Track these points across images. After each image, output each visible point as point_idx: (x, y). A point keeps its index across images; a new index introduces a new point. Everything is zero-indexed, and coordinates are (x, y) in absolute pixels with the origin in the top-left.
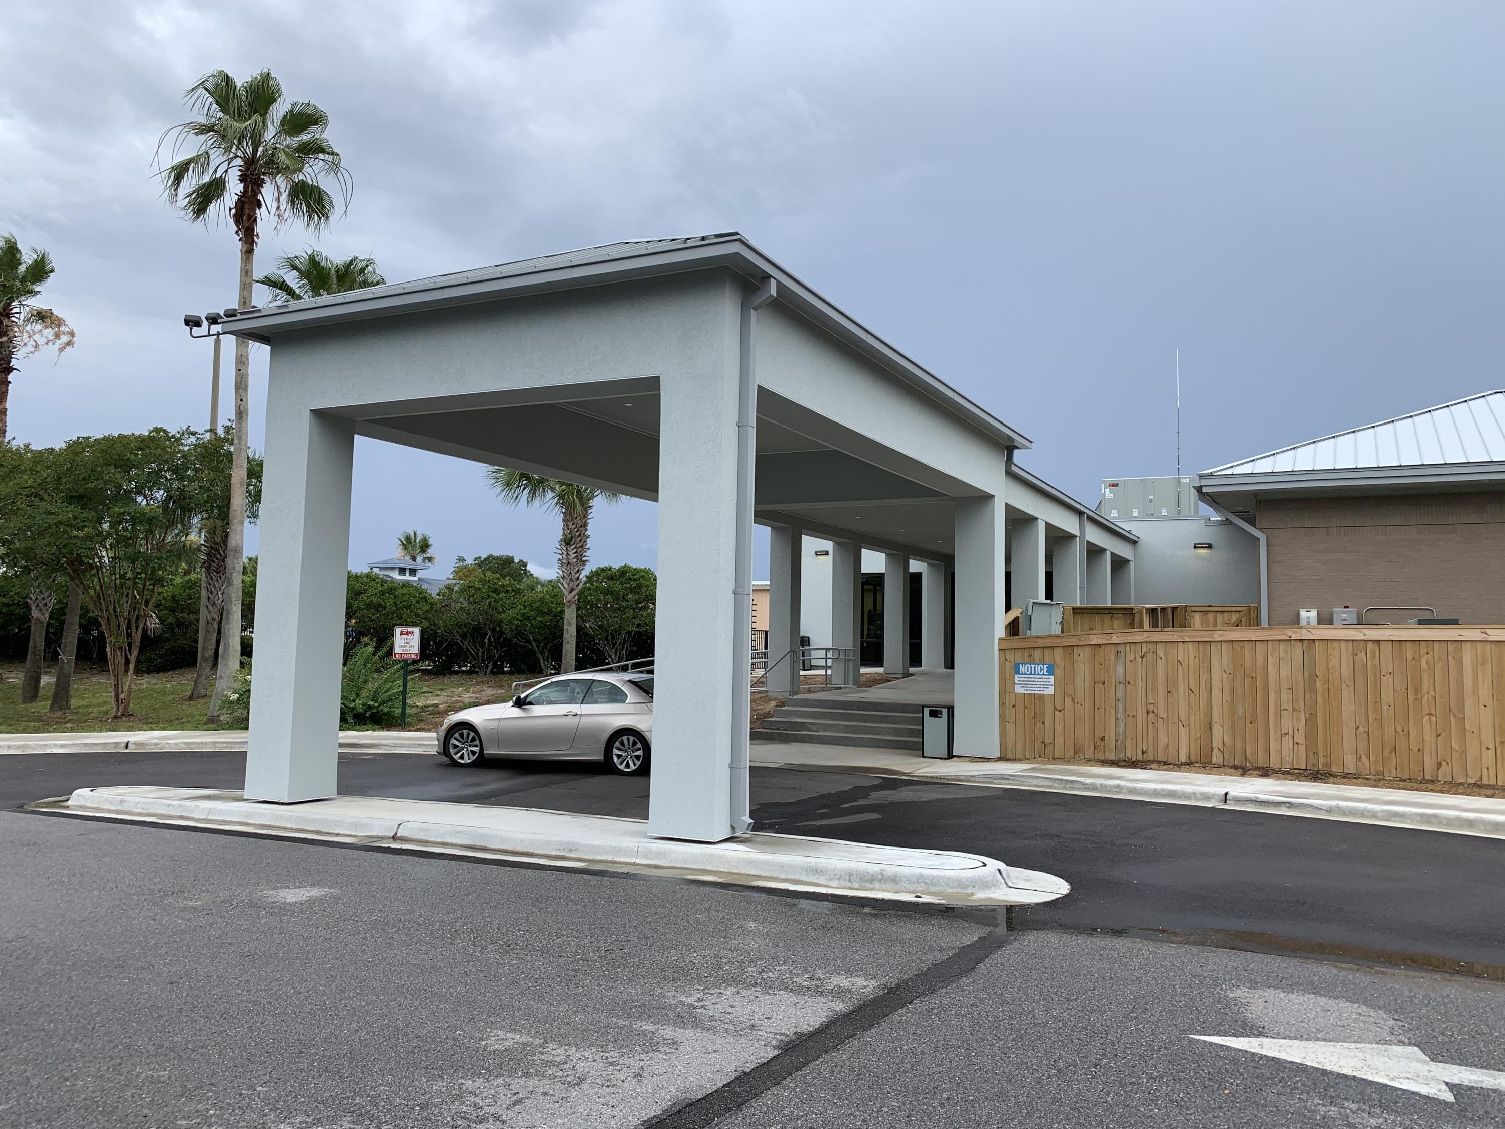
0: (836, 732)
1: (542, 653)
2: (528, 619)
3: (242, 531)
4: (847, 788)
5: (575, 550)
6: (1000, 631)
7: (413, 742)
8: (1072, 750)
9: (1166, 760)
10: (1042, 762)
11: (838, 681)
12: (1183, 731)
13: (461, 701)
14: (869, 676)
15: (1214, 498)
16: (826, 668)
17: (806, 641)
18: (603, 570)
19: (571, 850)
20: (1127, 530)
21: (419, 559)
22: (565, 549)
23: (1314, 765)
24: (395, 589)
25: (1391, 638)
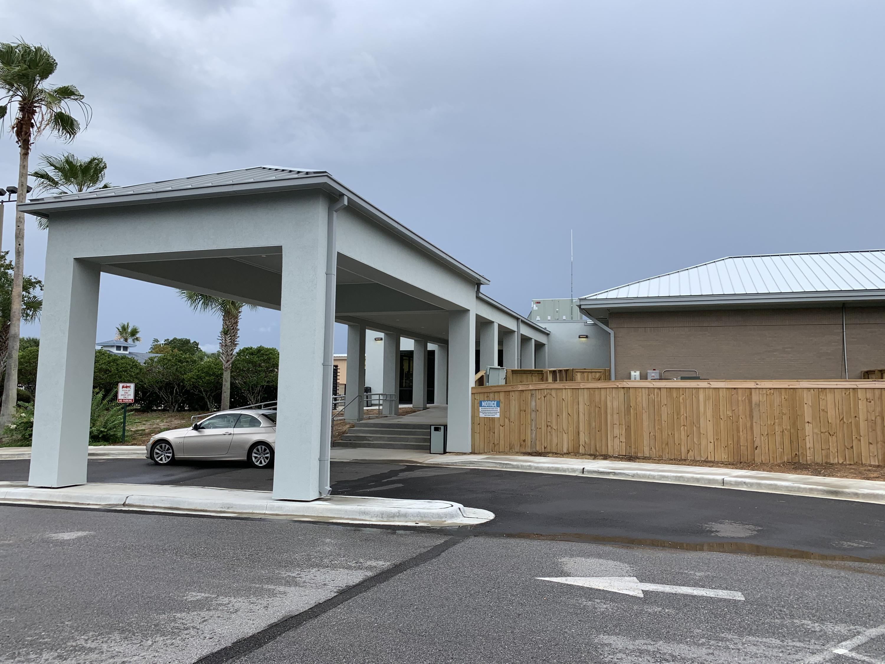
0: (383, 441)
1: (209, 398)
2: (200, 378)
3: (19, 325)
4: (386, 471)
5: (230, 338)
6: (472, 383)
7: (130, 452)
8: (508, 448)
9: (556, 452)
10: (493, 454)
11: (386, 412)
12: (565, 436)
13: (159, 428)
14: (404, 409)
15: (588, 311)
16: (379, 405)
17: (369, 390)
18: (247, 349)
19: (228, 508)
20: (543, 327)
21: (130, 341)
22: (224, 336)
23: (629, 453)
24: (117, 360)
25: (666, 387)
